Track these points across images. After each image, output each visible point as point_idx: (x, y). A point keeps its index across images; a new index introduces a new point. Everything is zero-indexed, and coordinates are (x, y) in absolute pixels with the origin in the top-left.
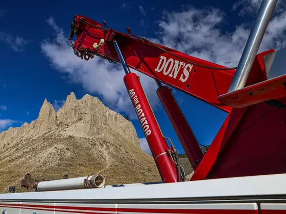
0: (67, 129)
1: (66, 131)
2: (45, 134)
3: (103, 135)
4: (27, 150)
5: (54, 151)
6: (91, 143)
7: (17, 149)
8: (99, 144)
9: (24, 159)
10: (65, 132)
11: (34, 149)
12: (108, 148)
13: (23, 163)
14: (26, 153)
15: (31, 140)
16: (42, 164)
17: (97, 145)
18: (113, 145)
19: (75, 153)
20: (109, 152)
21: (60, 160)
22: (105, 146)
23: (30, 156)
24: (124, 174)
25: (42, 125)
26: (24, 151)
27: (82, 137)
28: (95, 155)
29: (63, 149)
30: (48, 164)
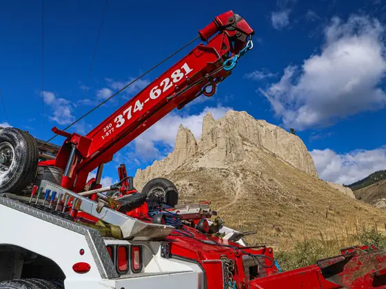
0: (199, 159)
3: (245, 161)
6: (223, 174)
8: (233, 174)
10: (197, 164)
12: (245, 177)
17: (230, 176)
18: (254, 173)
19: (199, 189)
20: (244, 183)
22: (241, 175)
24: (250, 209)
29: (185, 185)
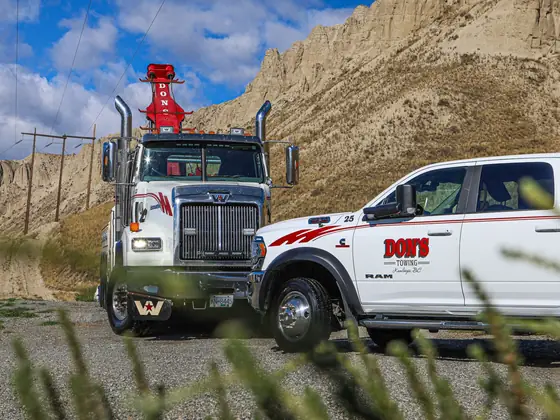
1: (457, 37)
2: (398, 52)
4: (336, 112)
5: (402, 113)
7: (318, 109)
9: (321, 141)
11: (352, 108)
13: (319, 152)
14: (332, 120)
15: (357, 74)
16: (363, 155)
21: (416, 139)
23: (337, 131)
25: (396, 17)
26: (328, 115)
27: (504, 54)
28: (535, 117)
30: (379, 153)
